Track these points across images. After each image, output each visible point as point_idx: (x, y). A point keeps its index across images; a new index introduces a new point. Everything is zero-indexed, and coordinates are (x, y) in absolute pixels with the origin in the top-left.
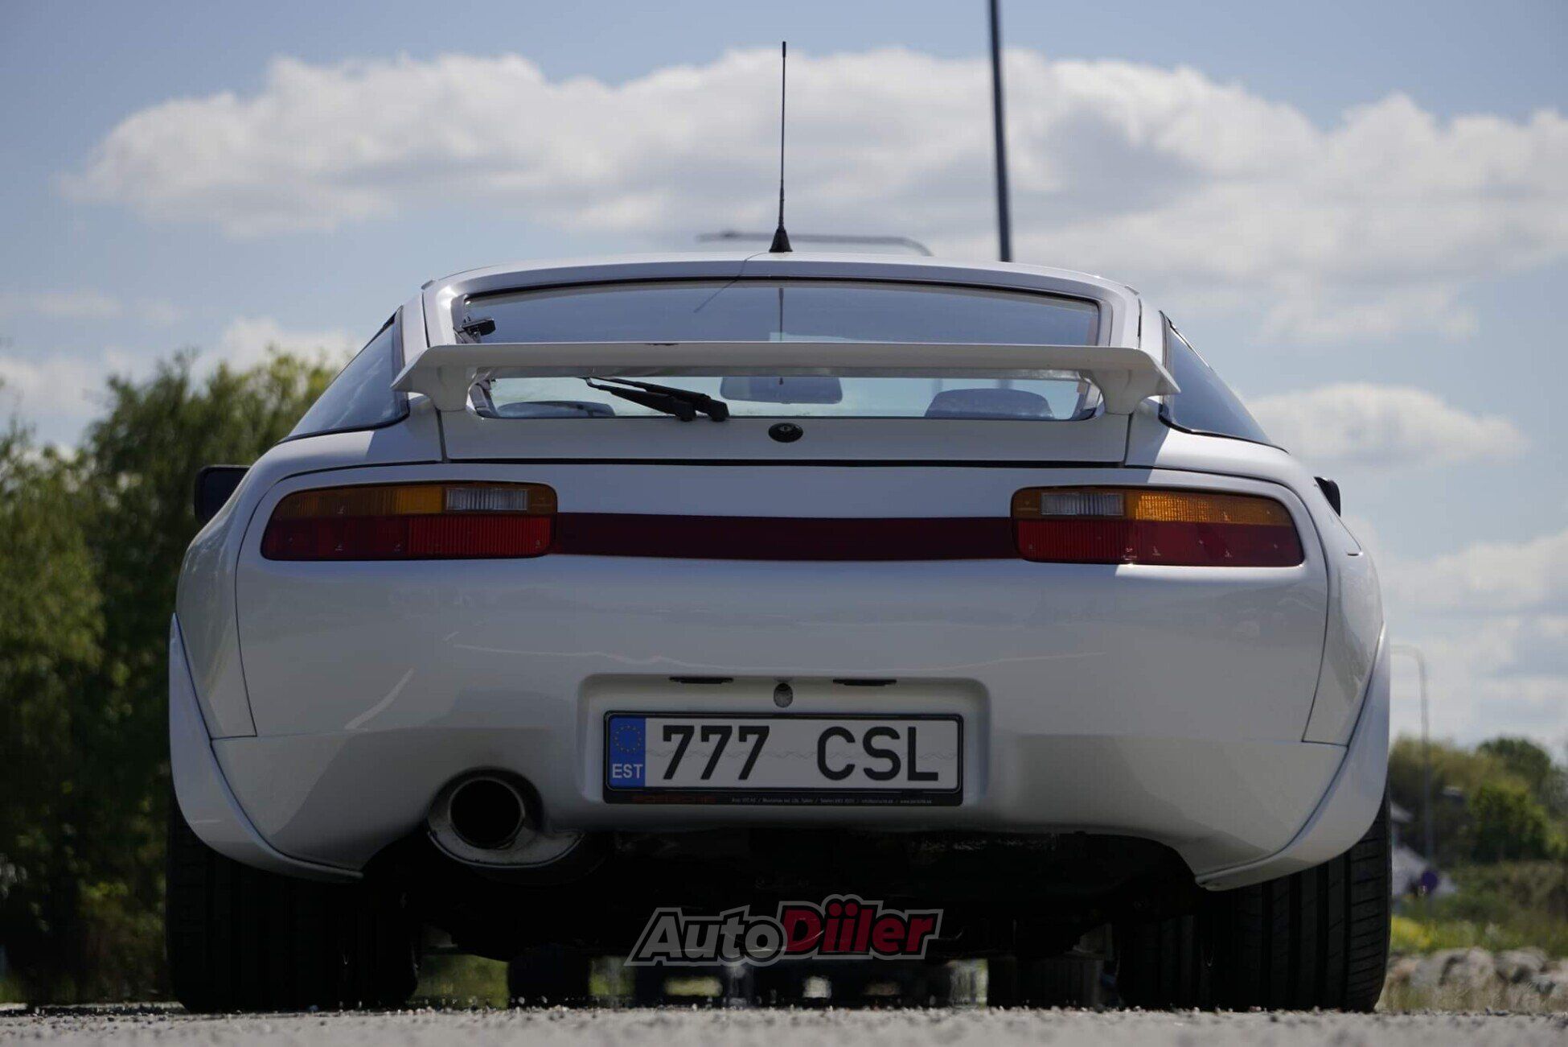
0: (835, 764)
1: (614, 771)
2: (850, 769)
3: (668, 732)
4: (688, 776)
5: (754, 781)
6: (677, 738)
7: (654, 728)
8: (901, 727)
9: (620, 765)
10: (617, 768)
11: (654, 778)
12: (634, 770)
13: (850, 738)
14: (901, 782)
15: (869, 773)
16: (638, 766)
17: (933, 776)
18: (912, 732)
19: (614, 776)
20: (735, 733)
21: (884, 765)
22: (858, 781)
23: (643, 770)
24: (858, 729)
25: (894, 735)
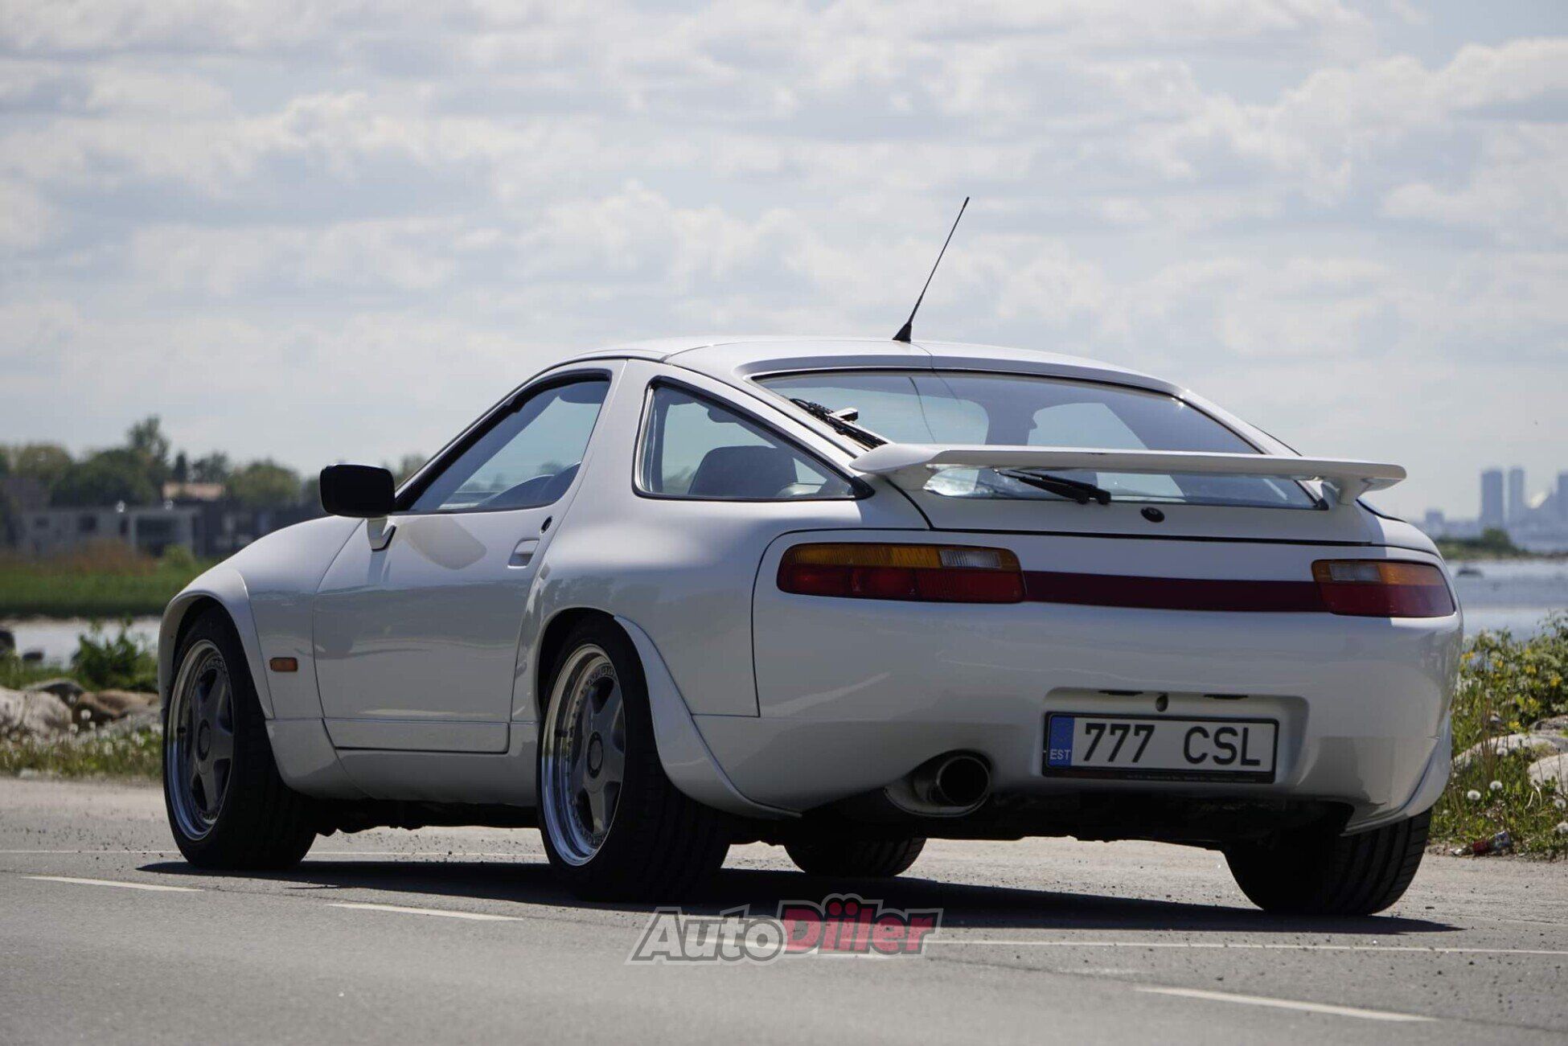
0: (1195, 753)
1: (1052, 754)
2: (1204, 756)
3: (1089, 727)
4: (1100, 759)
5: (1143, 764)
6: (1094, 732)
7: (1080, 724)
8: (1239, 727)
9: (1055, 750)
10: (1054, 752)
11: (1077, 760)
12: (1064, 754)
13: (1206, 734)
14: (1236, 766)
15: (1217, 759)
16: (1067, 751)
17: (1256, 763)
18: (1246, 731)
19: (1051, 758)
20: (1132, 730)
21: (1226, 754)
22: (1209, 765)
23: (1070, 754)
24: (1212, 728)
25: (1233, 732)
